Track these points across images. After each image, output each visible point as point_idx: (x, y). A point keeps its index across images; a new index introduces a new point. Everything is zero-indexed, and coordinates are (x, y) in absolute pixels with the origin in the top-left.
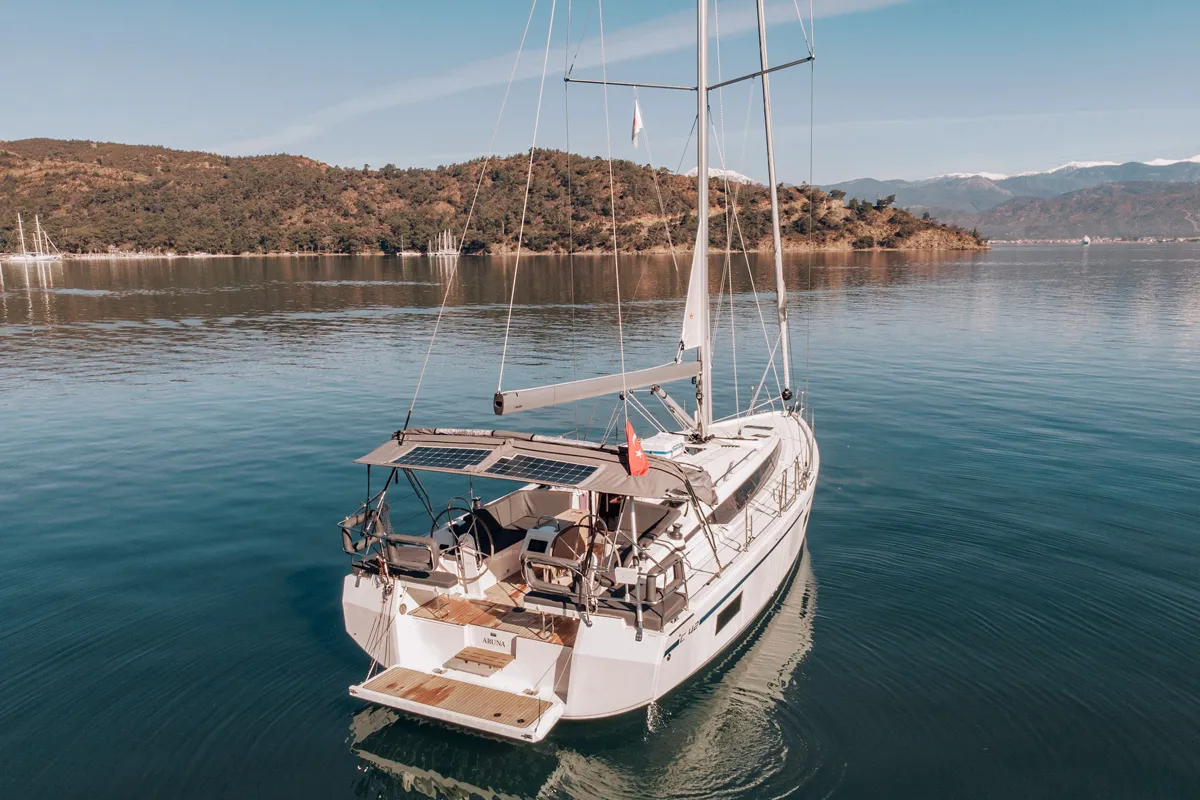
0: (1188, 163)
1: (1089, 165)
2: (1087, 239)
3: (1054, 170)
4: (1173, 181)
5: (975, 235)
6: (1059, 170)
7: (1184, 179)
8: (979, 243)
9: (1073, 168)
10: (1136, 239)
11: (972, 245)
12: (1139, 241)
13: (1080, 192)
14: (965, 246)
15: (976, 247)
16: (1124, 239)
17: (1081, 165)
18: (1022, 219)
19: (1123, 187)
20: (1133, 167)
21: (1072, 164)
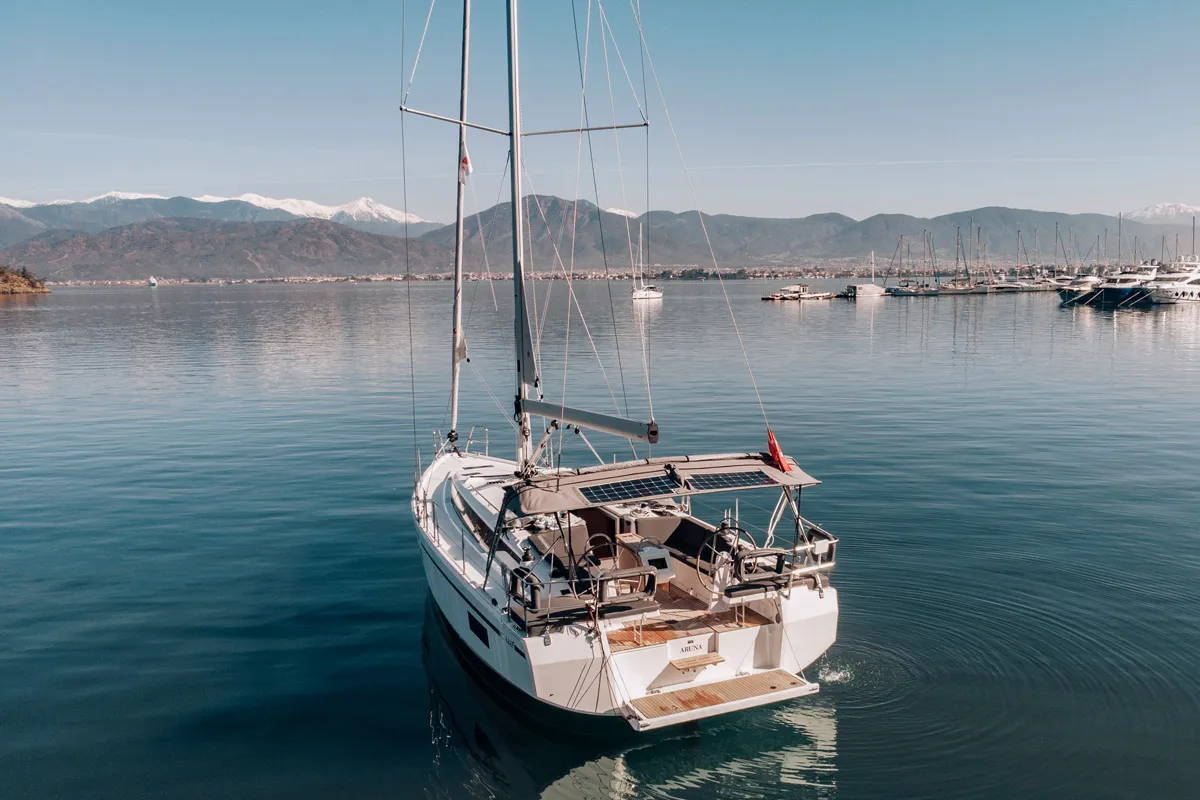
0: (238, 203)
1: (133, 196)
2: (153, 280)
3: (92, 200)
4: (226, 220)
5: (25, 274)
6: (99, 200)
7: (237, 218)
8: (33, 285)
9: (114, 198)
10: (205, 281)
11: (23, 287)
12: (208, 283)
13: (130, 227)
14: (16, 289)
15: (30, 289)
16: (191, 281)
17: (123, 195)
18: (65, 256)
19: (177, 223)
20: (181, 202)
21: (113, 194)
